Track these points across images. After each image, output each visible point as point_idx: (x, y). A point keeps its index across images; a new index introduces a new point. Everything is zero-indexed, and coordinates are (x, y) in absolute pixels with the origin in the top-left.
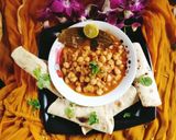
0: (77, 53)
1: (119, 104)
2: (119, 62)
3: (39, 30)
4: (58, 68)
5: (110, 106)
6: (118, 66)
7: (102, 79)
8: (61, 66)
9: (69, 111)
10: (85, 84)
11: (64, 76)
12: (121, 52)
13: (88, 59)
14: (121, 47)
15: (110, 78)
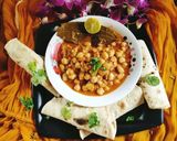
0: (76, 49)
1: (122, 106)
2: (123, 60)
3: (37, 25)
4: (55, 64)
5: (112, 107)
6: (121, 64)
7: (104, 78)
8: (59, 62)
9: (66, 111)
10: (85, 82)
11: (61, 73)
12: (124, 49)
13: (89, 55)
14: (124, 44)
15: (112, 76)
